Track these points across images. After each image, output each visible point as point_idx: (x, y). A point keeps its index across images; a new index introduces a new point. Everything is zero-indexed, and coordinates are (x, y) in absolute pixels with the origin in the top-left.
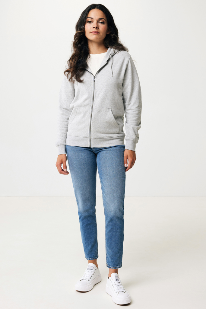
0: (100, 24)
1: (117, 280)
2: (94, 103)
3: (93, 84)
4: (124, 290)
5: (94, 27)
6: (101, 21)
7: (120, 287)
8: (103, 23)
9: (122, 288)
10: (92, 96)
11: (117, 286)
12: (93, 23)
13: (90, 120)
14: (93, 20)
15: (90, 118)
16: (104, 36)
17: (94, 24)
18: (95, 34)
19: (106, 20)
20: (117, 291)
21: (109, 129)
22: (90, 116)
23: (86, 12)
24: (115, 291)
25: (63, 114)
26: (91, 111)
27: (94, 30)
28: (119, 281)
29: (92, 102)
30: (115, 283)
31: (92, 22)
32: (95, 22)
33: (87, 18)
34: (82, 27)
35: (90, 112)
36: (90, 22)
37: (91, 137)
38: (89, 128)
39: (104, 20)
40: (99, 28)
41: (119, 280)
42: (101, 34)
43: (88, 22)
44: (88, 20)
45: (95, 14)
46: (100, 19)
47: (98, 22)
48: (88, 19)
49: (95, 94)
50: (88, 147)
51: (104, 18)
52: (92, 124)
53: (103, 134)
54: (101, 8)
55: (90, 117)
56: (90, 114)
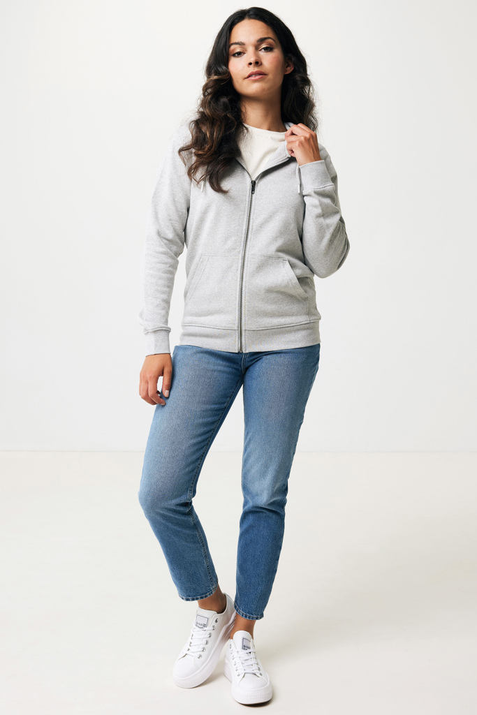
0: (262, 54)
1: (245, 647)
2: (248, 246)
3: (247, 200)
4: (259, 669)
5: (250, 64)
6: (264, 46)
7: (250, 662)
8: (268, 49)
9: (255, 667)
10: (245, 227)
11: (243, 662)
12: (245, 55)
13: (238, 287)
14: (246, 46)
15: (238, 283)
16: (279, 81)
17: (250, 56)
18: (255, 81)
19: (276, 40)
20: (242, 672)
21: (285, 305)
22: (239, 276)
23: (224, 33)
24: (237, 673)
25: (164, 253)
26: (240, 265)
27: (253, 69)
28: (248, 651)
29: (242, 243)
30: (240, 653)
31: (244, 53)
32: (251, 50)
33: (230, 47)
34: (220, 70)
35: (239, 268)
36: (239, 54)
37: (243, 329)
38: (237, 305)
39: (270, 40)
40: (261, 64)
41: (249, 648)
42: (270, 76)
43: (234, 55)
44: (234, 50)
45: (248, 33)
46: (262, 40)
47: (257, 48)
48: (232, 47)
49: (251, 223)
50: (237, 352)
51: (271, 35)
52: (243, 295)
53: (271, 317)
54: (260, 14)
55: (239, 279)
56: (239, 272)
